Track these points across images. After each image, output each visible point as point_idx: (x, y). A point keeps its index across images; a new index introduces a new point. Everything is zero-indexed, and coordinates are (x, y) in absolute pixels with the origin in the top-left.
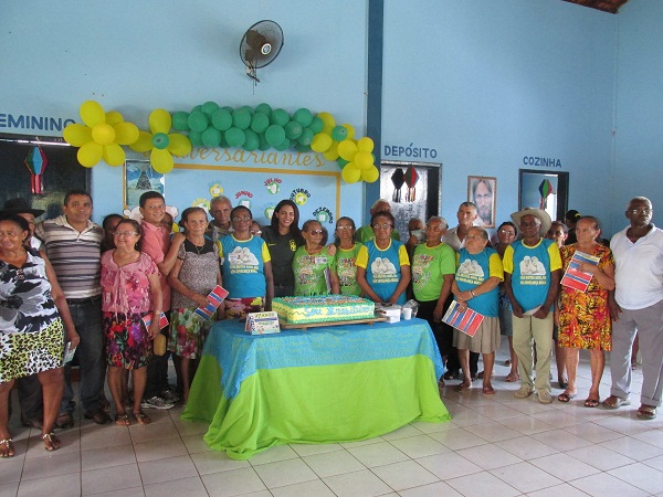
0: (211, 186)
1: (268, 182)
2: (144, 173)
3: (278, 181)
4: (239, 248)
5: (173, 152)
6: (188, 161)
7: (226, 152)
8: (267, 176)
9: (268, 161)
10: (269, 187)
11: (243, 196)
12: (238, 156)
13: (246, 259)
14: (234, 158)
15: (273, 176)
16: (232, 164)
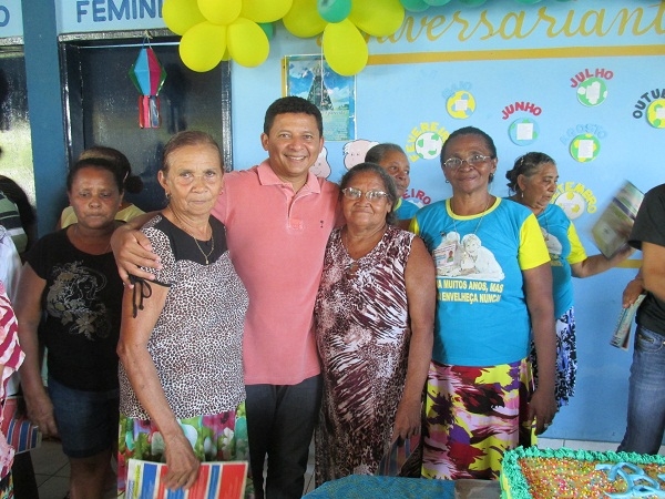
0: (449, 95)
1: (580, 79)
2: (318, 79)
3: (604, 74)
4: (453, 236)
5: (367, 28)
6: (401, 47)
7: (483, 19)
8: (578, 65)
9: (581, 28)
10: (581, 90)
11: (519, 114)
12: (511, 24)
13: (468, 264)
14: (501, 31)
15: (592, 64)
16: (495, 44)
